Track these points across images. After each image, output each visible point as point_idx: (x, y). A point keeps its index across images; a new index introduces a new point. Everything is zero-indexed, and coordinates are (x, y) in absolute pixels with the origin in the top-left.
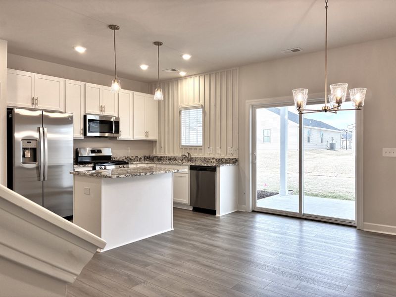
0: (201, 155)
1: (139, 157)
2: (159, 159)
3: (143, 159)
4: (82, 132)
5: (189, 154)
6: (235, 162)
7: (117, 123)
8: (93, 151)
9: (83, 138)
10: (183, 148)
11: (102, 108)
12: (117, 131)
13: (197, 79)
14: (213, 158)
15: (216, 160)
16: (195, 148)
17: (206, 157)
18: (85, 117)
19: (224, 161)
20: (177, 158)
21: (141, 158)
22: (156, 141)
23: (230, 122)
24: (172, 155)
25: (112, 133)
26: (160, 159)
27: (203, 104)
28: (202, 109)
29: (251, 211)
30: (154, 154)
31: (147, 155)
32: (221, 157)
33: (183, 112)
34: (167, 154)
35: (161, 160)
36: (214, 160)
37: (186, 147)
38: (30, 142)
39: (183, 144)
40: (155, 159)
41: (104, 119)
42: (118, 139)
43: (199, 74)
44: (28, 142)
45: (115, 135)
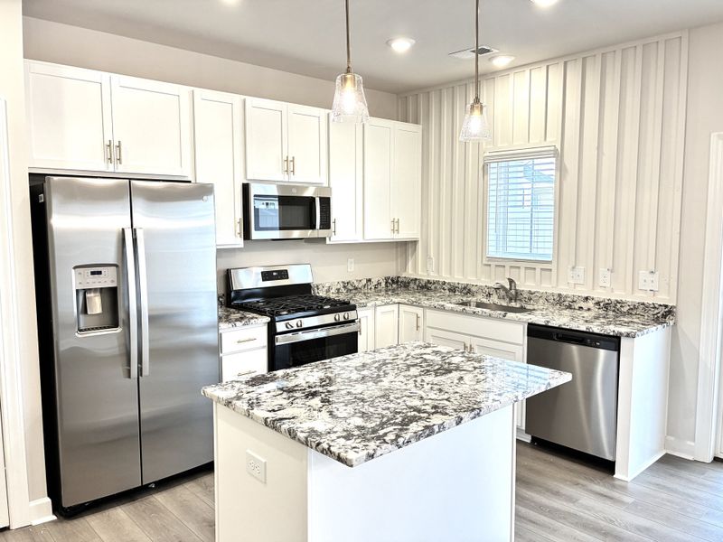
0: (547, 287)
1: (374, 282)
2: (422, 287)
3: (383, 284)
4: (239, 228)
5: (511, 281)
6: (664, 316)
7: (326, 202)
8: (267, 276)
9: (242, 246)
10: (493, 264)
11: (289, 164)
12: (326, 224)
13: (539, 75)
14: (587, 298)
15: (598, 303)
16: (529, 265)
17: (564, 293)
18: (246, 188)
19: (625, 309)
20: (474, 289)
21: (379, 284)
22: (415, 243)
23: (649, 197)
24: (458, 279)
25: (313, 227)
26: (426, 287)
27: (559, 147)
28: (553, 160)
29: (711, 459)
30: (410, 273)
31: (393, 274)
32: (613, 299)
33: (493, 169)
34: (445, 277)
35: (429, 289)
36: (590, 304)
37: (500, 263)
38: (100, 273)
39: (492, 254)
40: (412, 285)
41: (294, 193)
42: (328, 242)
43: (548, 62)
44: (93, 273)
45: (323, 233)
